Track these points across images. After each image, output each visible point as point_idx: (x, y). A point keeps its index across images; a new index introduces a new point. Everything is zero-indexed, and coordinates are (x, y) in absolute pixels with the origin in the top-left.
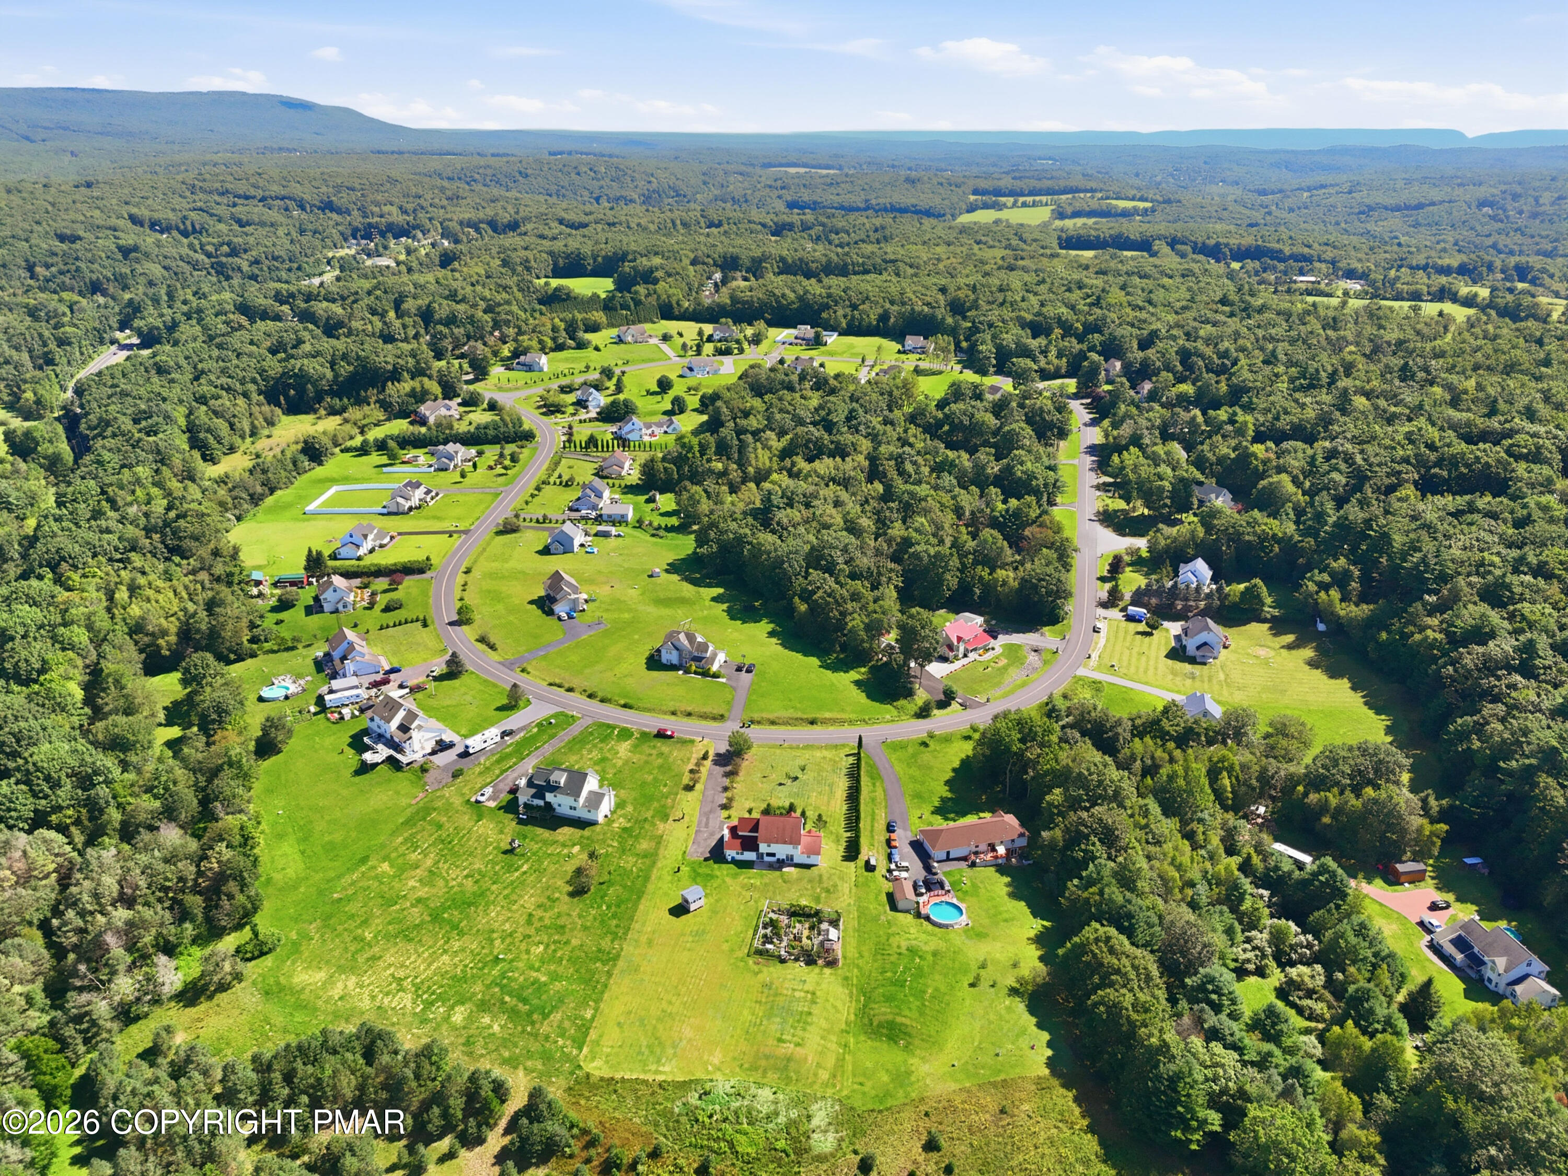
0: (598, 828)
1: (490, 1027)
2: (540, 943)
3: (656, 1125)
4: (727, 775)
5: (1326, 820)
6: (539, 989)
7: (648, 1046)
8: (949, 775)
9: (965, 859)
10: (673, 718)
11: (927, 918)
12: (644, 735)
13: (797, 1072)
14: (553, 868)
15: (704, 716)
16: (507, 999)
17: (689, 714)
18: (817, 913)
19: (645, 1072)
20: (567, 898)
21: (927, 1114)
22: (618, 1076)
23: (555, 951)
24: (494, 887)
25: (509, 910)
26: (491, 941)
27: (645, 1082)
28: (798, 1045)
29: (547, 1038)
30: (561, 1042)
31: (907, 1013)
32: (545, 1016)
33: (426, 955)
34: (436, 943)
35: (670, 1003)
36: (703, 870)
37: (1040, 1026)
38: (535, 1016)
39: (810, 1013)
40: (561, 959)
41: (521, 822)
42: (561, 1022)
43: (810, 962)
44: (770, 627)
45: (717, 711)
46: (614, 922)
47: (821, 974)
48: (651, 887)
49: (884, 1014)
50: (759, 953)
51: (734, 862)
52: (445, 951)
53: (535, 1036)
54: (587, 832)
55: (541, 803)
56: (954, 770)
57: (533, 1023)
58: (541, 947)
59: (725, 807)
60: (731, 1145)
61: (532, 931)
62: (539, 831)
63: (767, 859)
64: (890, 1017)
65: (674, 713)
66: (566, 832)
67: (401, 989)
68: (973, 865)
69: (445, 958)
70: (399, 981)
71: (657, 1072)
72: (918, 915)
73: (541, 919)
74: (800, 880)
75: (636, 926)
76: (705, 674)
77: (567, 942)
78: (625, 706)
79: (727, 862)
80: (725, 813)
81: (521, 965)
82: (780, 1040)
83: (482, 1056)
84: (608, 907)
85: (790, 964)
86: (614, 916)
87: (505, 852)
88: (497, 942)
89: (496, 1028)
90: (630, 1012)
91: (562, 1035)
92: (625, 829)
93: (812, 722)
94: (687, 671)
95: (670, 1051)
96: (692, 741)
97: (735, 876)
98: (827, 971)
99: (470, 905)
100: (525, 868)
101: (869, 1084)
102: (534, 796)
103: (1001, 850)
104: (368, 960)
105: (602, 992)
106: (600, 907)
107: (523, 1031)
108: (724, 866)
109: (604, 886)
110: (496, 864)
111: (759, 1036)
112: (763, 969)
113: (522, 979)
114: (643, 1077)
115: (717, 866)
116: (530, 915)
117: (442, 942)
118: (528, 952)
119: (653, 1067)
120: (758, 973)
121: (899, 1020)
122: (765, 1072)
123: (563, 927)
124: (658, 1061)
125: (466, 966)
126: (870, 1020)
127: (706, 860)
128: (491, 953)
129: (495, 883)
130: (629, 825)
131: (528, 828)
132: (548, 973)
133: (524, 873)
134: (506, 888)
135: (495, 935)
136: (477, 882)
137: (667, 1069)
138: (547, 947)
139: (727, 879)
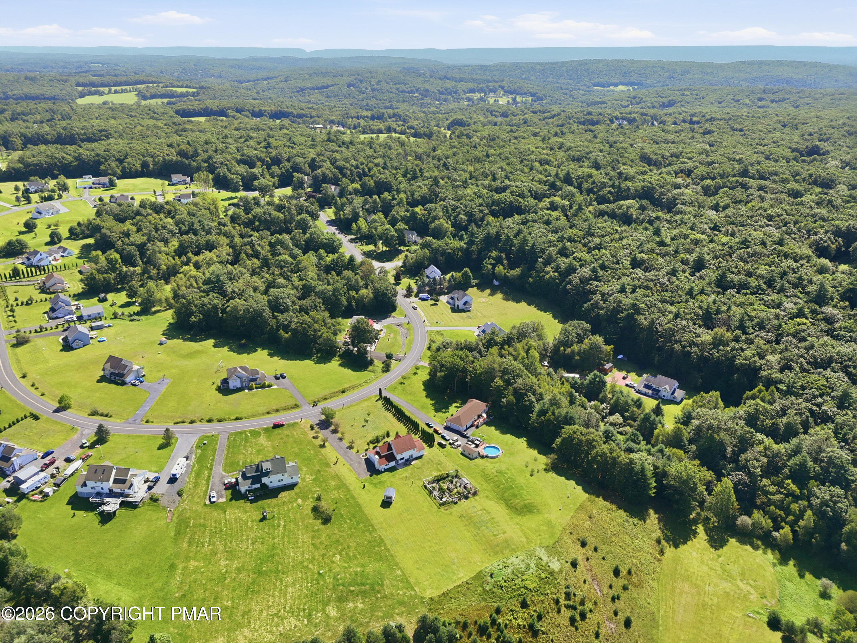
0: (299, 485)
1: (357, 607)
2: (334, 555)
3: (485, 600)
4: (335, 431)
5: (577, 357)
6: (362, 575)
7: (443, 570)
8: (424, 393)
9: (472, 426)
10: (270, 415)
11: (487, 457)
12: (266, 430)
13: (514, 545)
14: (298, 516)
15: (286, 409)
16: (352, 588)
17: (277, 411)
18: (448, 476)
19: (454, 582)
20: (324, 526)
21: (571, 533)
22: (445, 590)
23: (347, 554)
24: (276, 541)
25: (298, 547)
26: (307, 567)
27: (459, 585)
28: (504, 533)
29: (392, 595)
30: (401, 593)
31: (526, 498)
32: (382, 585)
33: (277, 594)
34: (275, 585)
35: (430, 547)
36: (375, 481)
37: (568, 479)
38: (377, 588)
39: (493, 518)
40: (355, 557)
41: (252, 502)
42: (391, 583)
43: (467, 498)
44: (266, 352)
45: (292, 402)
46: (361, 525)
47: (476, 500)
48: (360, 501)
49: (518, 503)
50: (442, 504)
51: (386, 470)
52: (286, 586)
53: (386, 597)
54: (296, 489)
55: (258, 486)
56: (424, 390)
57: (379, 592)
58: (338, 557)
59: (350, 448)
60: (526, 588)
61: (323, 551)
62: (269, 501)
63: (400, 462)
64: (522, 503)
65: (268, 413)
66: (284, 495)
67: (282, 619)
68: (477, 427)
69: (290, 589)
70: (277, 615)
72: (482, 457)
73: (321, 543)
74: (423, 464)
75: (374, 522)
76: (263, 387)
77: (349, 547)
78: (237, 419)
79: (382, 472)
80: (354, 451)
81: (338, 569)
82: (495, 535)
83: (368, 622)
84: (351, 520)
85: (459, 503)
86: (358, 523)
87: (261, 520)
88: (310, 566)
89: (360, 606)
90: (417, 561)
91: (399, 589)
92: (314, 480)
93: (343, 392)
94: (250, 389)
95: (454, 567)
96: (296, 423)
97: (394, 477)
98: (476, 497)
99: (273, 556)
100: (282, 523)
101: (542, 534)
102: (252, 484)
103: (484, 415)
104: (243, 616)
105: (394, 560)
106: (346, 522)
107: (377, 598)
108: (383, 474)
109: (336, 511)
110: (263, 529)
111: (484, 539)
112: (451, 510)
113: (348, 575)
114: (456, 584)
115: (379, 476)
116: (313, 544)
117: (278, 583)
118: (333, 562)
119: (455, 578)
120: (451, 514)
121: (526, 502)
122: (502, 552)
123: (338, 541)
124: (454, 574)
125: (307, 587)
126: (516, 509)
127: (371, 476)
128: (313, 573)
129: (274, 538)
130: (314, 477)
131: (260, 502)
132: (357, 566)
133: (285, 526)
134: (283, 538)
135: (305, 564)
136: (262, 543)
137: (462, 575)
138: (340, 555)
139: (392, 479)
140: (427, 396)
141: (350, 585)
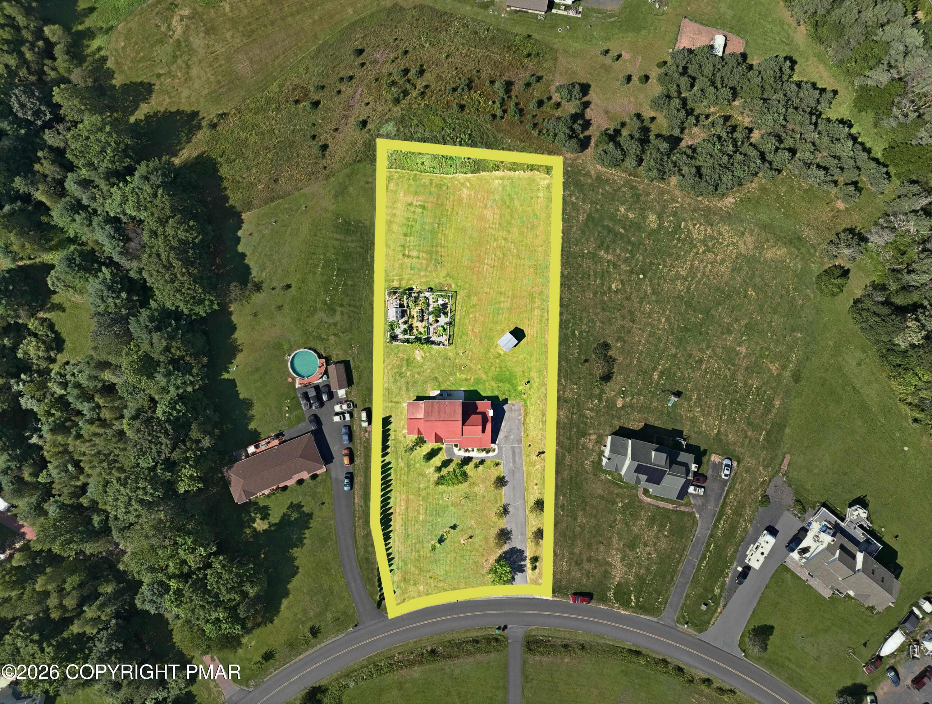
0: (608, 429)
1: (627, 210)
2: (616, 292)
3: (495, 137)
6: (602, 243)
7: (513, 200)
9: (286, 440)
12: (603, 596)
14: (632, 377)
16: (622, 231)
19: (510, 178)
20: (610, 341)
21: (324, 168)
23: (602, 285)
24: (673, 351)
25: (652, 326)
26: (653, 293)
28: (411, 204)
29: (584, 201)
30: (573, 198)
31: (337, 244)
32: (590, 216)
33: (699, 275)
34: (697, 288)
35: (505, 240)
36: (506, 386)
37: (243, 256)
38: (597, 216)
39: (405, 235)
40: (595, 276)
41: (679, 434)
42: (578, 214)
43: (409, 291)
47: (400, 281)
49: (352, 241)
50: (448, 295)
51: (481, 399)
52: (685, 279)
53: (592, 202)
54: (617, 424)
57: (597, 210)
58: (613, 287)
59: (501, 481)
61: (626, 303)
62: (658, 424)
64: (348, 239)
65: (583, 648)
66: (636, 424)
67: (704, 242)
69: (684, 273)
70: (709, 250)
71: (502, 178)
72: (326, 360)
74: (424, 383)
77: (595, 294)
79: (488, 398)
80: (500, 470)
81: (623, 267)
82: (424, 207)
83: (623, 186)
84: (574, 333)
85: (425, 287)
87: (679, 394)
88: (649, 291)
89: (622, 209)
95: (497, 197)
97: (478, 381)
98: (396, 285)
99: (686, 329)
100: (656, 376)
101: (362, 183)
104: (741, 269)
106: (581, 333)
107: (602, 206)
108: (490, 394)
109: (583, 357)
110: (682, 378)
111: (438, 213)
112: (442, 280)
113: (618, 251)
114: (512, 173)
115: (496, 393)
116: (633, 321)
117: (692, 288)
118: (622, 281)
119: (506, 182)
120: (448, 275)
121: (342, 237)
122: (431, 183)
123: (603, 309)
124: (503, 187)
125: (665, 266)
126: (362, 238)
127: (506, 401)
128: (651, 281)
129: (675, 356)
130: (583, 440)
131: (670, 427)
132: (600, 260)
133: (654, 369)
134: (664, 350)
135: (654, 298)
136: (690, 356)
137: (497, 182)
138: (610, 288)
139: (484, 377)
140: (295, 571)
141: (622, 236)
